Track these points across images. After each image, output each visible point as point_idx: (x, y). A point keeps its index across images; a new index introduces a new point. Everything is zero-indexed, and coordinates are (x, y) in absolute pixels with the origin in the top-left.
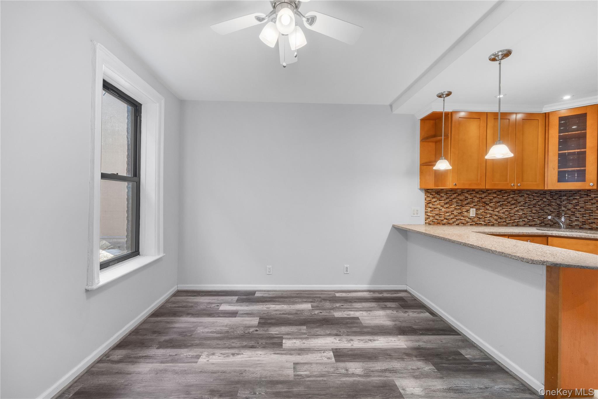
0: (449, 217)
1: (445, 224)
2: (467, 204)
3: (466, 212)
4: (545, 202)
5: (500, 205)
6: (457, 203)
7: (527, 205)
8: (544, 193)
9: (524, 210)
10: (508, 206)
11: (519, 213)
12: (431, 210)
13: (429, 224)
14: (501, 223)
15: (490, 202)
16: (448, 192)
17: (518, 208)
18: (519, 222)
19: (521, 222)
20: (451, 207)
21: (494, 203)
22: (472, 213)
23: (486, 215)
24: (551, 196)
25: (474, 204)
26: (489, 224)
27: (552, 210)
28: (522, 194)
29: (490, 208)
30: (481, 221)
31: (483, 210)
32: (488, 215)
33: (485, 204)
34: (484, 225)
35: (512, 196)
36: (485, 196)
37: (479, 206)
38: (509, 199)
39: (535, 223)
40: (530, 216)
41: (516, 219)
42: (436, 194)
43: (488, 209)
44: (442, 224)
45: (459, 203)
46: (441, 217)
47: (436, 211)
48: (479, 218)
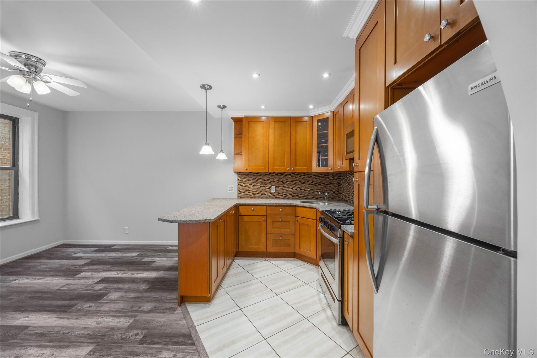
0: (256, 193)
1: (252, 198)
2: (269, 183)
3: (268, 189)
4: (328, 181)
5: (293, 183)
6: (261, 182)
7: (314, 183)
8: (327, 175)
9: (312, 187)
10: (299, 184)
11: (308, 190)
12: (242, 187)
13: (241, 198)
14: (294, 196)
15: (286, 182)
16: (255, 174)
17: (307, 186)
18: (308, 196)
19: (310, 196)
20: (258, 186)
21: (289, 182)
22: (273, 189)
23: (284, 191)
24: (333, 177)
25: (275, 183)
26: (286, 197)
27: (333, 187)
28: (310, 175)
29: (286, 186)
30: (280, 195)
31: (281, 187)
32: (285, 191)
33: (283, 183)
34: (282, 198)
35: (302, 177)
36: (282, 177)
37: (278, 184)
38: (301, 179)
39: (320, 197)
40: (316, 191)
41: (306, 194)
42: (246, 176)
43: (285, 187)
44: (251, 198)
45: (263, 182)
46: (250, 193)
47: (246, 188)
48: (278, 193)
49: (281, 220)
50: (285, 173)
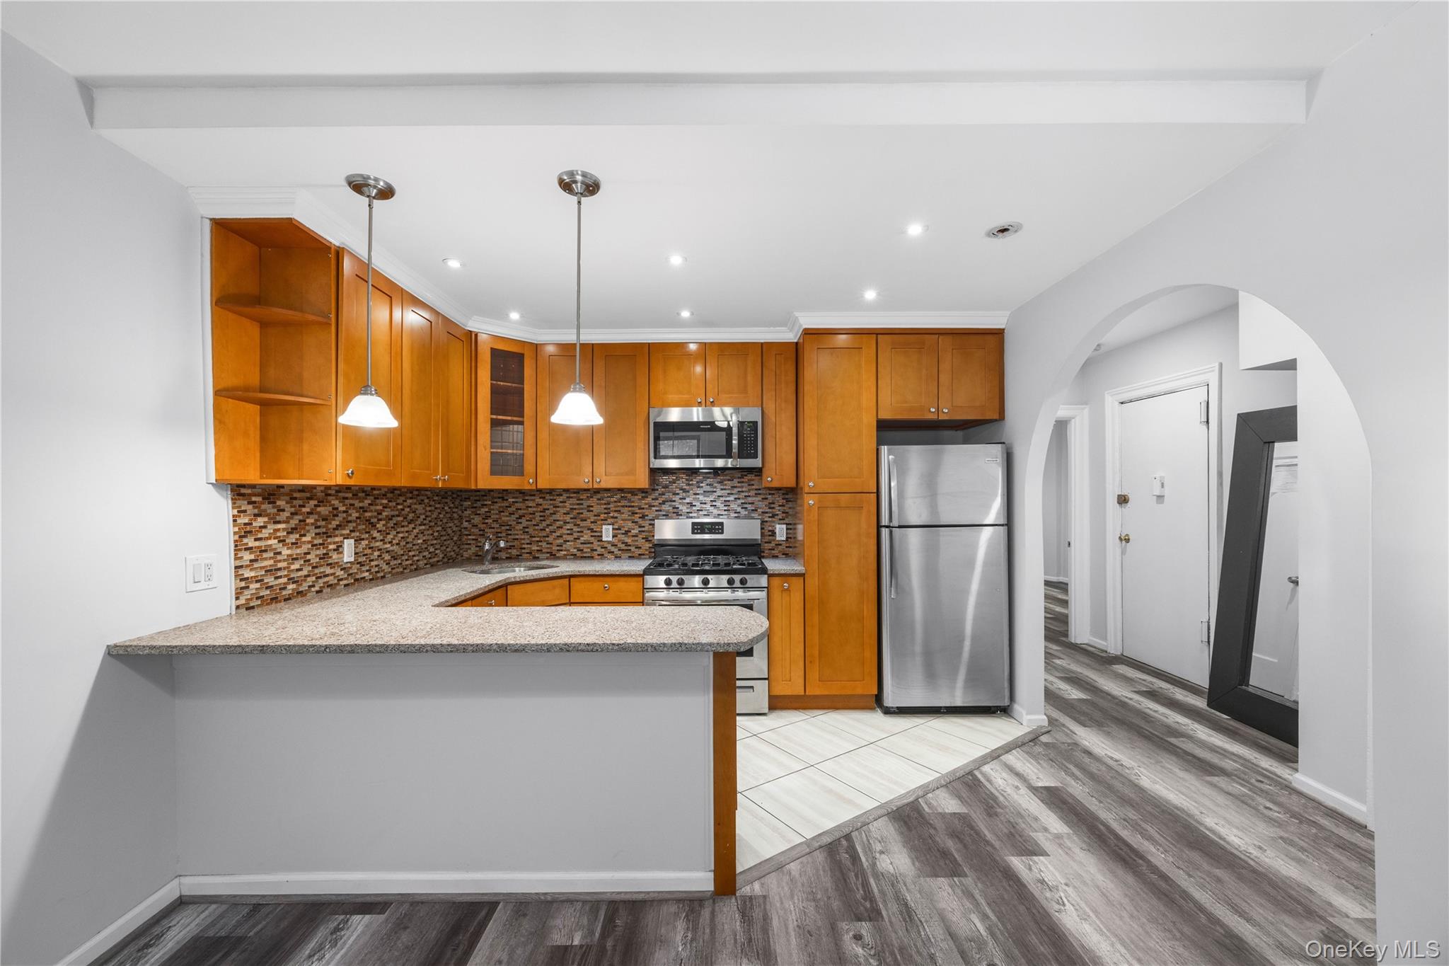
1: (290, 599)
2: (338, 527)
3: (335, 553)
4: (447, 513)
5: (393, 525)
6: (316, 528)
7: (427, 521)
8: (446, 495)
9: (425, 533)
10: (404, 526)
11: (419, 541)
13: (247, 608)
15: (378, 520)
16: (295, 496)
17: (417, 530)
20: (304, 543)
21: (384, 522)
22: (349, 551)
23: (373, 554)
24: (453, 501)
26: (378, 575)
28: (421, 498)
29: (379, 534)
30: (364, 572)
31: (367, 542)
32: (376, 554)
33: (370, 526)
34: (370, 580)
35: (408, 502)
36: (369, 504)
37: (361, 532)
38: (405, 509)
42: (266, 502)
43: (375, 538)
45: (320, 527)
46: (280, 577)
47: (266, 559)
48: (361, 564)
50: (375, 489)
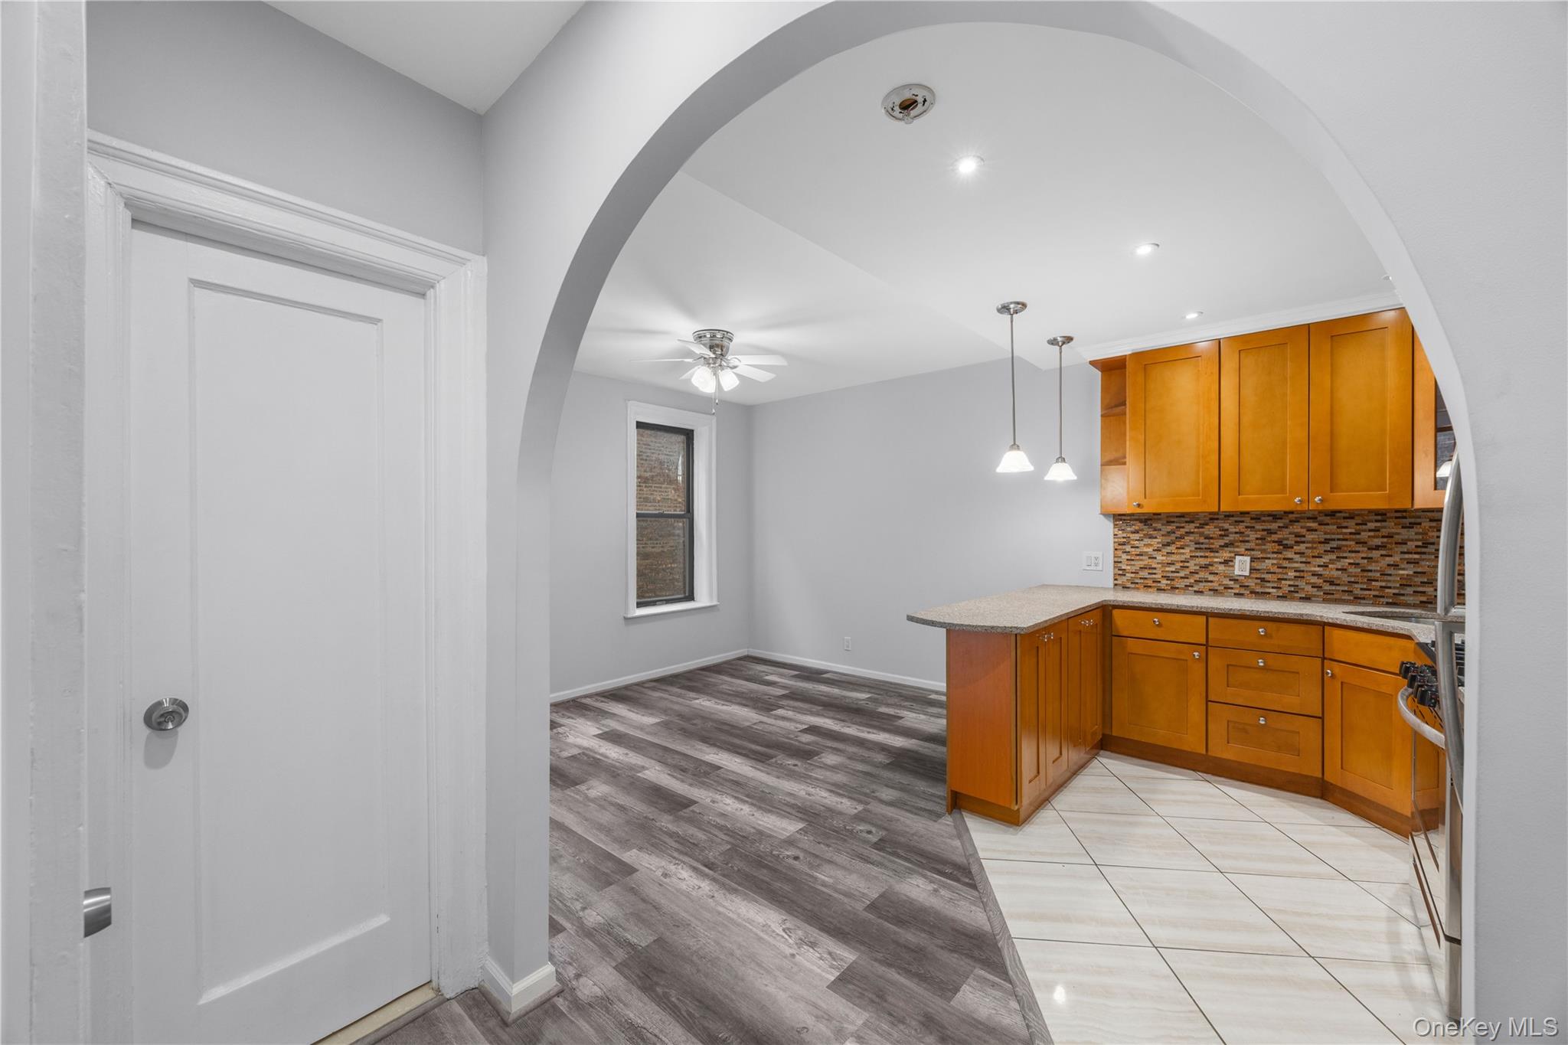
0: (1176, 574)
2: (1226, 545)
3: (1223, 565)
5: (1328, 549)
6: (1196, 544)
11: (1401, 572)
12: (1129, 557)
13: (1123, 588)
14: (1333, 594)
15: (1296, 542)
16: (1172, 520)
18: (1403, 595)
19: (1410, 595)
21: (1310, 545)
22: (1242, 566)
23: (1286, 574)
25: (1248, 545)
29: (1297, 556)
31: (1275, 562)
32: (1291, 574)
33: (1281, 547)
34: (1278, 596)
35: (1372, 525)
36: (1280, 527)
37: (1263, 551)
42: (1142, 524)
43: (1292, 559)
44: (1158, 589)
45: (1202, 543)
46: (1155, 574)
47: (1141, 560)
48: (1263, 580)
49: (1262, 664)
50: (1292, 513)
